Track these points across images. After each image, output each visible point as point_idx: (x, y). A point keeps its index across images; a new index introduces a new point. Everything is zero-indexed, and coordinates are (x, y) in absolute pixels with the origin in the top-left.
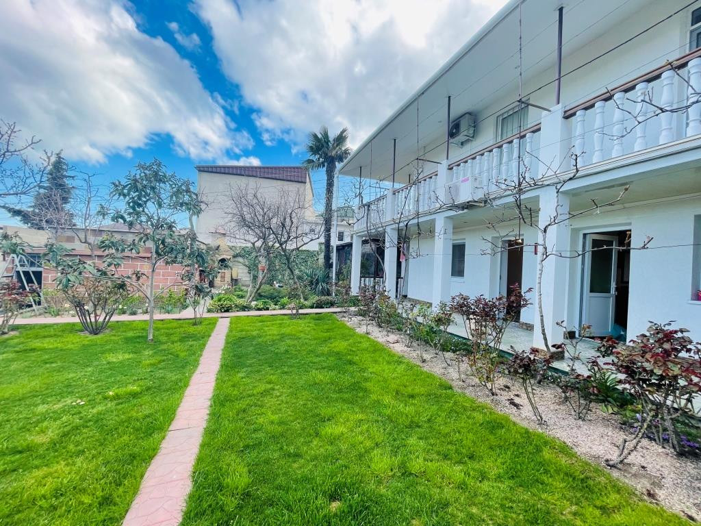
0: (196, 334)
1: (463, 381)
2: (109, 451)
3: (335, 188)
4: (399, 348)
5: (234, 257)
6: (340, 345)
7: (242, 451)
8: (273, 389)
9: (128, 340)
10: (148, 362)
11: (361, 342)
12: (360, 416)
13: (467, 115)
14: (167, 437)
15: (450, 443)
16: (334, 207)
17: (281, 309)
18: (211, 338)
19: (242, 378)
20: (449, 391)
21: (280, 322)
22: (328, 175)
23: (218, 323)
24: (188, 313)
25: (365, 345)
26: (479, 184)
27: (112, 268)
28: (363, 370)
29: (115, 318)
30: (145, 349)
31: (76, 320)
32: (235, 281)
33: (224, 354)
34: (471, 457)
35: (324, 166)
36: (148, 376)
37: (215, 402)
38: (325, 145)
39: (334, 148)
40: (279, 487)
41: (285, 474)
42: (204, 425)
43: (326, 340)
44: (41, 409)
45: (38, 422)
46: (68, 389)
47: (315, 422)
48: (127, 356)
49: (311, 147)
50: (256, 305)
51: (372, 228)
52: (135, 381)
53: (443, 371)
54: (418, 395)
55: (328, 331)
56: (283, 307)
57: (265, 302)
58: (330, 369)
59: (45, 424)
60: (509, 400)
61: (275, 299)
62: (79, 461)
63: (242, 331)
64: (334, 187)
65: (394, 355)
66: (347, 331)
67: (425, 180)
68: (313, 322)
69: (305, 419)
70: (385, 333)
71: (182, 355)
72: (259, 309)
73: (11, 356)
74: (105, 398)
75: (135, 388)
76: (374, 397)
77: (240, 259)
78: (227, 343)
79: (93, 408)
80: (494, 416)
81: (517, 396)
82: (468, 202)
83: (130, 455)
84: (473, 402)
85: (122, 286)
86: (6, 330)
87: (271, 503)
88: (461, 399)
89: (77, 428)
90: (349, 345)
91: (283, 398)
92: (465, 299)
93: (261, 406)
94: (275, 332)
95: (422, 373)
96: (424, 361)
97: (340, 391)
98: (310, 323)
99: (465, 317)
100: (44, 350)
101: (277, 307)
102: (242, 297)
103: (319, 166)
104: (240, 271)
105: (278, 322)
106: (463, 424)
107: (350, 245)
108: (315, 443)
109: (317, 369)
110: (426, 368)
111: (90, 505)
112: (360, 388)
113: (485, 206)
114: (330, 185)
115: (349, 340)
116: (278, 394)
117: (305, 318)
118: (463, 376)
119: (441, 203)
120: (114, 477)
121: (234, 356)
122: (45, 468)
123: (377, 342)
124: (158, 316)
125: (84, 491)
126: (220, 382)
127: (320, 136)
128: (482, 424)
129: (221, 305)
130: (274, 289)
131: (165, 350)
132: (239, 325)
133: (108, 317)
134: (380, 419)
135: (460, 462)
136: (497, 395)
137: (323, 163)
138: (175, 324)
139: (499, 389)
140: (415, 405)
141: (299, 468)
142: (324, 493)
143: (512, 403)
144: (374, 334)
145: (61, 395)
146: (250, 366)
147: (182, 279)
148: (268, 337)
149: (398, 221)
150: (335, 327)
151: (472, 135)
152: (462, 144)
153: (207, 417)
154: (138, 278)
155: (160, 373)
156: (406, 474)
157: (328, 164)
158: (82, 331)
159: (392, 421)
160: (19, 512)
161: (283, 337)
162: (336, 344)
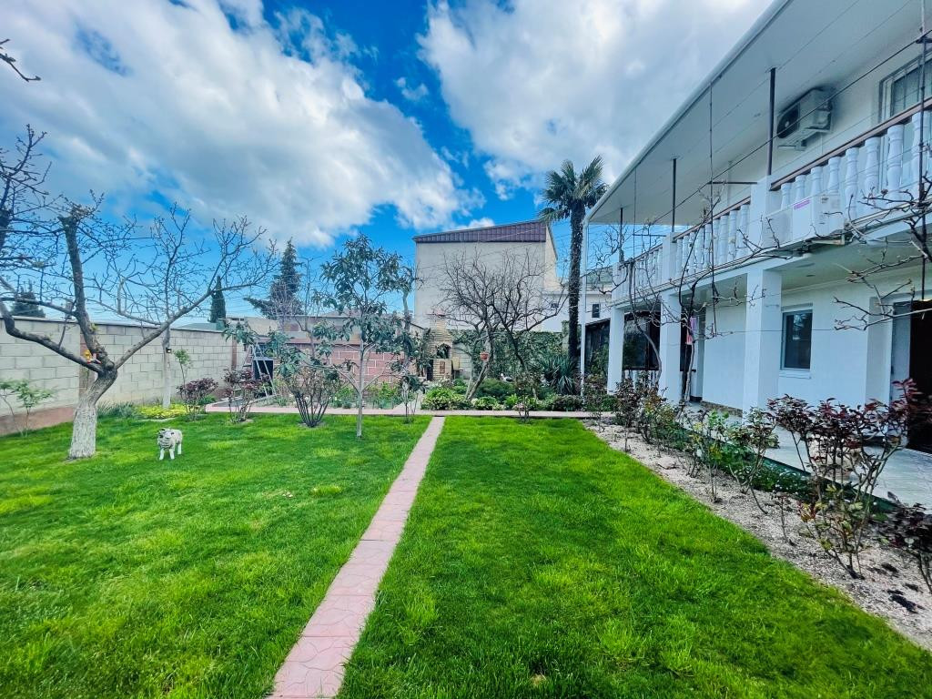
0: (406, 433)
1: (792, 544)
2: (307, 549)
3: (583, 244)
4: (677, 477)
5: (455, 343)
6: (583, 464)
7: (434, 579)
8: (483, 510)
9: (340, 435)
10: (353, 461)
11: (614, 463)
12: (597, 566)
13: (812, 93)
14: (358, 546)
15: (750, 640)
16: (582, 270)
17: (507, 409)
18: (421, 440)
19: (448, 491)
20: (760, 556)
21: (505, 426)
22: (573, 228)
23: (432, 423)
24: (400, 410)
25: (621, 466)
26: (833, 207)
27: (324, 356)
28: (612, 502)
29: (330, 411)
30: (352, 447)
31: (296, 411)
32: (456, 373)
33: (431, 460)
34: (788, 673)
35: (568, 215)
36: (351, 476)
37: (412, 515)
38: (569, 185)
39: (581, 188)
40: (470, 634)
41: (481, 620)
42: (398, 539)
43: (561, 456)
44: (259, 496)
45: (255, 508)
46: (283, 479)
47: (529, 561)
48: (336, 452)
49: (549, 192)
50: (477, 403)
51: (638, 296)
52: (338, 479)
53: (752, 521)
54: (699, 551)
55: (567, 442)
56: (510, 408)
57: (487, 400)
58: (562, 494)
59: (259, 511)
60: (889, 592)
61: (500, 394)
62: (280, 552)
63: (456, 434)
64: (583, 242)
65: (665, 487)
66: (595, 445)
67: (728, 214)
68: (548, 429)
69: (517, 555)
70: (656, 452)
71: (388, 456)
72: (481, 409)
73: (245, 442)
74: (310, 494)
75: (336, 487)
76: (621, 542)
77: (462, 346)
78: (437, 447)
79: (299, 502)
80: (849, 614)
81: (914, 588)
82: (809, 241)
83: (323, 557)
84: (807, 581)
85: (335, 376)
86: (244, 417)
87: (456, 650)
88: (782, 573)
89: (282, 520)
90: (596, 465)
91: (493, 523)
92: (795, 405)
93: (465, 530)
94: (496, 439)
95: (710, 519)
96: (718, 501)
97: (573, 526)
98: (543, 430)
99: (797, 436)
100: (269, 439)
101: (502, 406)
102: (463, 392)
103: (560, 215)
104: (462, 361)
105: (502, 426)
106: (779, 615)
107: (607, 323)
108: (526, 589)
109: (543, 492)
110: (720, 512)
111: (283, 600)
112: (601, 525)
113: (847, 244)
114: (577, 240)
115: (596, 458)
116: (488, 517)
117: (537, 423)
118: (793, 536)
119: (754, 248)
120: (305, 577)
121: (443, 463)
122: (253, 554)
123: (641, 465)
124: (370, 410)
125: (279, 584)
126: (423, 491)
127: (561, 174)
128: (822, 622)
129: (437, 401)
130: (500, 383)
131: (371, 449)
132: (454, 426)
133: (323, 409)
134: (627, 575)
135: (761, 675)
136: (863, 578)
137: (566, 211)
138: (386, 421)
139: (872, 570)
140: (690, 566)
141: (499, 617)
142: (525, 658)
143: (897, 597)
144: (637, 453)
145: (276, 485)
146: (460, 477)
147: (393, 370)
148: (486, 444)
149: (678, 284)
150: (579, 439)
151: (824, 125)
152: (805, 143)
153: (401, 531)
154: (349, 368)
155: (362, 475)
156: (657, 667)
157: (574, 211)
158: (301, 423)
159: (646, 583)
160: (229, 591)
161: (505, 445)
162: (577, 461)
